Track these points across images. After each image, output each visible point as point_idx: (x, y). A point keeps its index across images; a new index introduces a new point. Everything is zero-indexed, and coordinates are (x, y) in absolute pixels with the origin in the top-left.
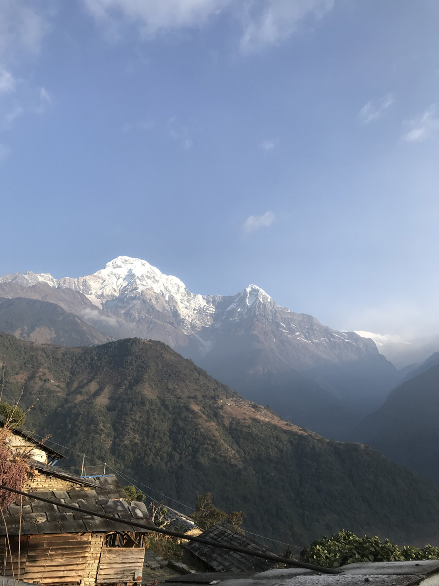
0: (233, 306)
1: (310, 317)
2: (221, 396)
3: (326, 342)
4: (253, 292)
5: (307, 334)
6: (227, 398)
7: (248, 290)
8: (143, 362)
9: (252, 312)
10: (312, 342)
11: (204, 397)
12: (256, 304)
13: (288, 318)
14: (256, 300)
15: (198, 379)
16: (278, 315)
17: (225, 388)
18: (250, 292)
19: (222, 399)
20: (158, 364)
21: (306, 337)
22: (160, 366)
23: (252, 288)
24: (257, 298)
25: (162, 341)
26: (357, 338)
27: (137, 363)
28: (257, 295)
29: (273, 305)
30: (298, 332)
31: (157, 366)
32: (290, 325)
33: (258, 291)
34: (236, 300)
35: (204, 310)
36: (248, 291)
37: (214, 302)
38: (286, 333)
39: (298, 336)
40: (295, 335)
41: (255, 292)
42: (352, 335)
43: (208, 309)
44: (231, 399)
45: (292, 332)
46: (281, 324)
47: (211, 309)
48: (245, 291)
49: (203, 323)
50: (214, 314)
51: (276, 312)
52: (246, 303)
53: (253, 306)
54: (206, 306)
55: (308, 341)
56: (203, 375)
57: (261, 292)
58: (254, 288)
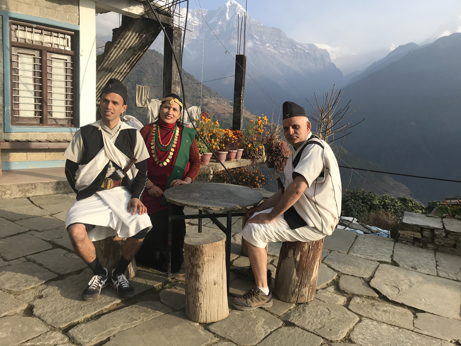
0: (214, 20)
1: (279, 31)
2: (206, 96)
3: (290, 52)
5: (275, 45)
6: (210, 97)
7: (228, 4)
8: (141, 68)
9: (231, 25)
10: (279, 52)
11: (192, 96)
12: (234, 18)
13: (261, 31)
14: (234, 14)
15: (187, 82)
16: (252, 28)
17: (208, 89)
18: (230, 7)
19: (207, 98)
20: (154, 70)
21: (275, 48)
22: (156, 71)
23: (231, 3)
24: (236, 12)
25: (156, 50)
26: (316, 49)
27: (137, 69)
28: (236, 9)
29: (249, 19)
30: (268, 43)
31: (154, 71)
32: (262, 37)
33: (236, 5)
34: (217, 14)
35: (189, 23)
36: (228, 6)
37: (198, 16)
38: (259, 44)
39: (269, 47)
40: (265, 46)
41: (233, 7)
43: (193, 21)
44: (214, 98)
45: (263, 43)
46: (255, 36)
47: (195, 22)
48: (225, 5)
49: (190, 35)
50: (199, 27)
51: (251, 25)
52: (226, 16)
53: (232, 20)
54: (191, 19)
55: (276, 51)
56: (191, 79)
57: (238, 7)
58: (233, 3)
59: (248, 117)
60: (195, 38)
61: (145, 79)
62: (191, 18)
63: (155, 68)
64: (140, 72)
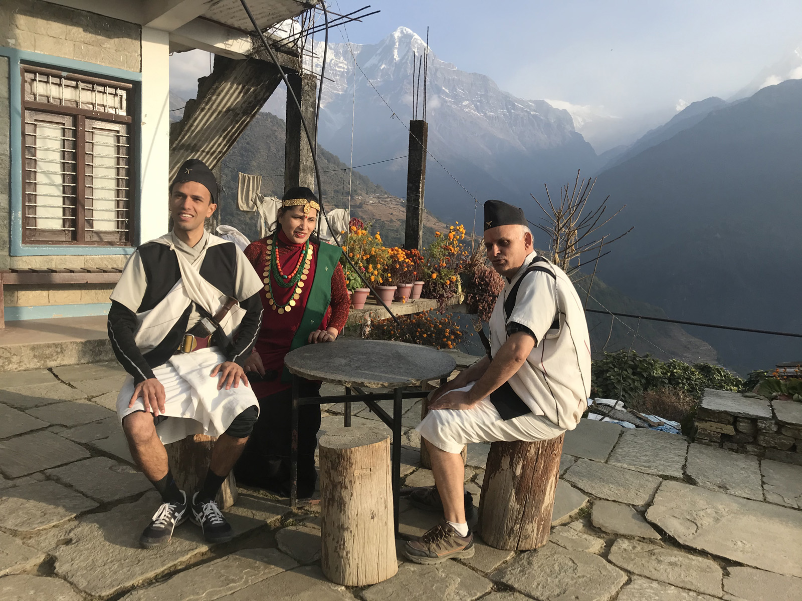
0: (374, 60)
1: (484, 79)
2: (359, 191)
4: (403, 39)
5: (478, 103)
6: (367, 193)
7: (397, 34)
8: (248, 143)
9: (402, 70)
10: (485, 114)
11: (336, 192)
12: (408, 58)
13: (453, 80)
14: (408, 52)
15: (328, 168)
16: (439, 75)
17: (364, 180)
18: (400, 40)
19: (361, 195)
20: (270, 147)
21: (477, 109)
22: (273, 149)
23: (402, 32)
24: (410, 48)
25: (274, 114)
26: (547, 109)
27: (240, 145)
28: (410, 43)
29: (433, 60)
30: (466, 100)
31: (269, 149)
32: (456, 89)
33: (411, 36)
34: (378, 52)
35: (330, 66)
36: (396, 38)
37: (345, 54)
38: (450, 101)
39: (467, 106)
40: (461, 105)
41: (406, 40)
42: (541, 105)
43: (337, 64)
44: (373, 195)
45: (457, 99)
46: (444, 88)
47: (341, 65)
48: (392, 36)
49: (331, 87)
50: (346, 73)
51: (437, 70)
52: (394, 55)
53: (404, 61)
54: (333, 61)
55: (480, 113)
56: (334, 163)
57: (415, 39)
58: (405, 32)
59: (433, 226)
60: (340, 93)
61: (254, 163)
62: (334, 58)
63: (271, 145)
64: (245, 151)
